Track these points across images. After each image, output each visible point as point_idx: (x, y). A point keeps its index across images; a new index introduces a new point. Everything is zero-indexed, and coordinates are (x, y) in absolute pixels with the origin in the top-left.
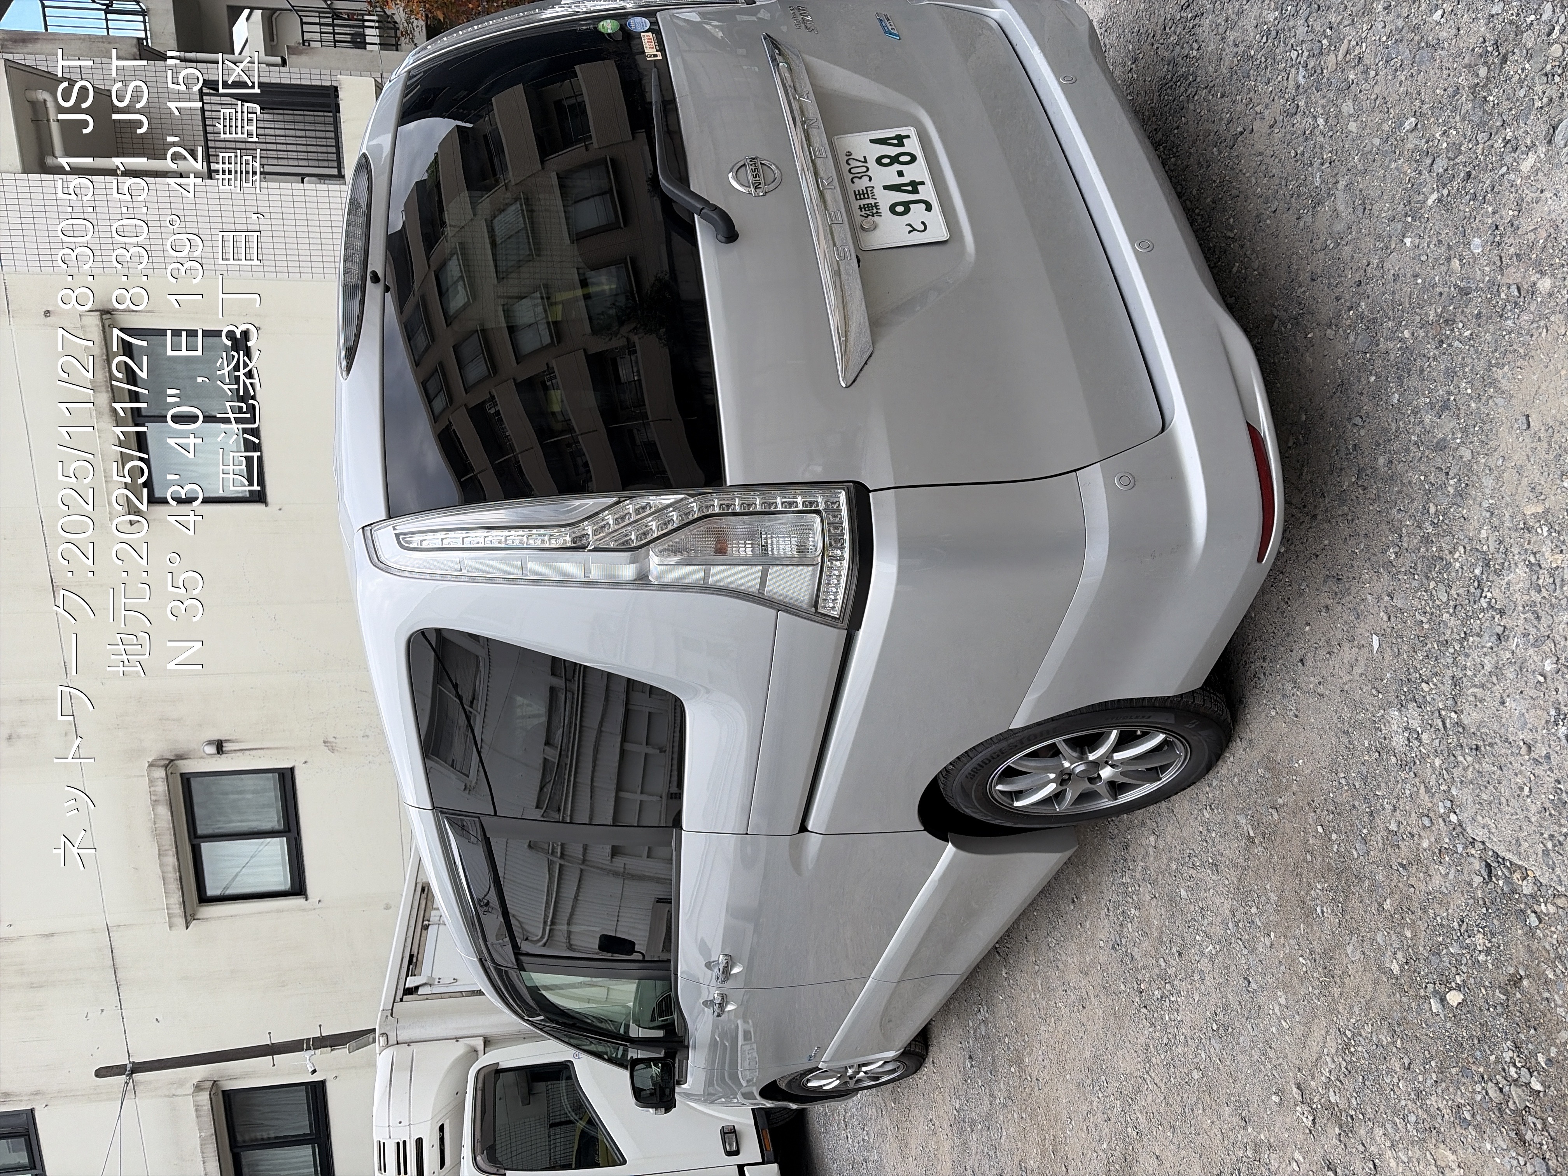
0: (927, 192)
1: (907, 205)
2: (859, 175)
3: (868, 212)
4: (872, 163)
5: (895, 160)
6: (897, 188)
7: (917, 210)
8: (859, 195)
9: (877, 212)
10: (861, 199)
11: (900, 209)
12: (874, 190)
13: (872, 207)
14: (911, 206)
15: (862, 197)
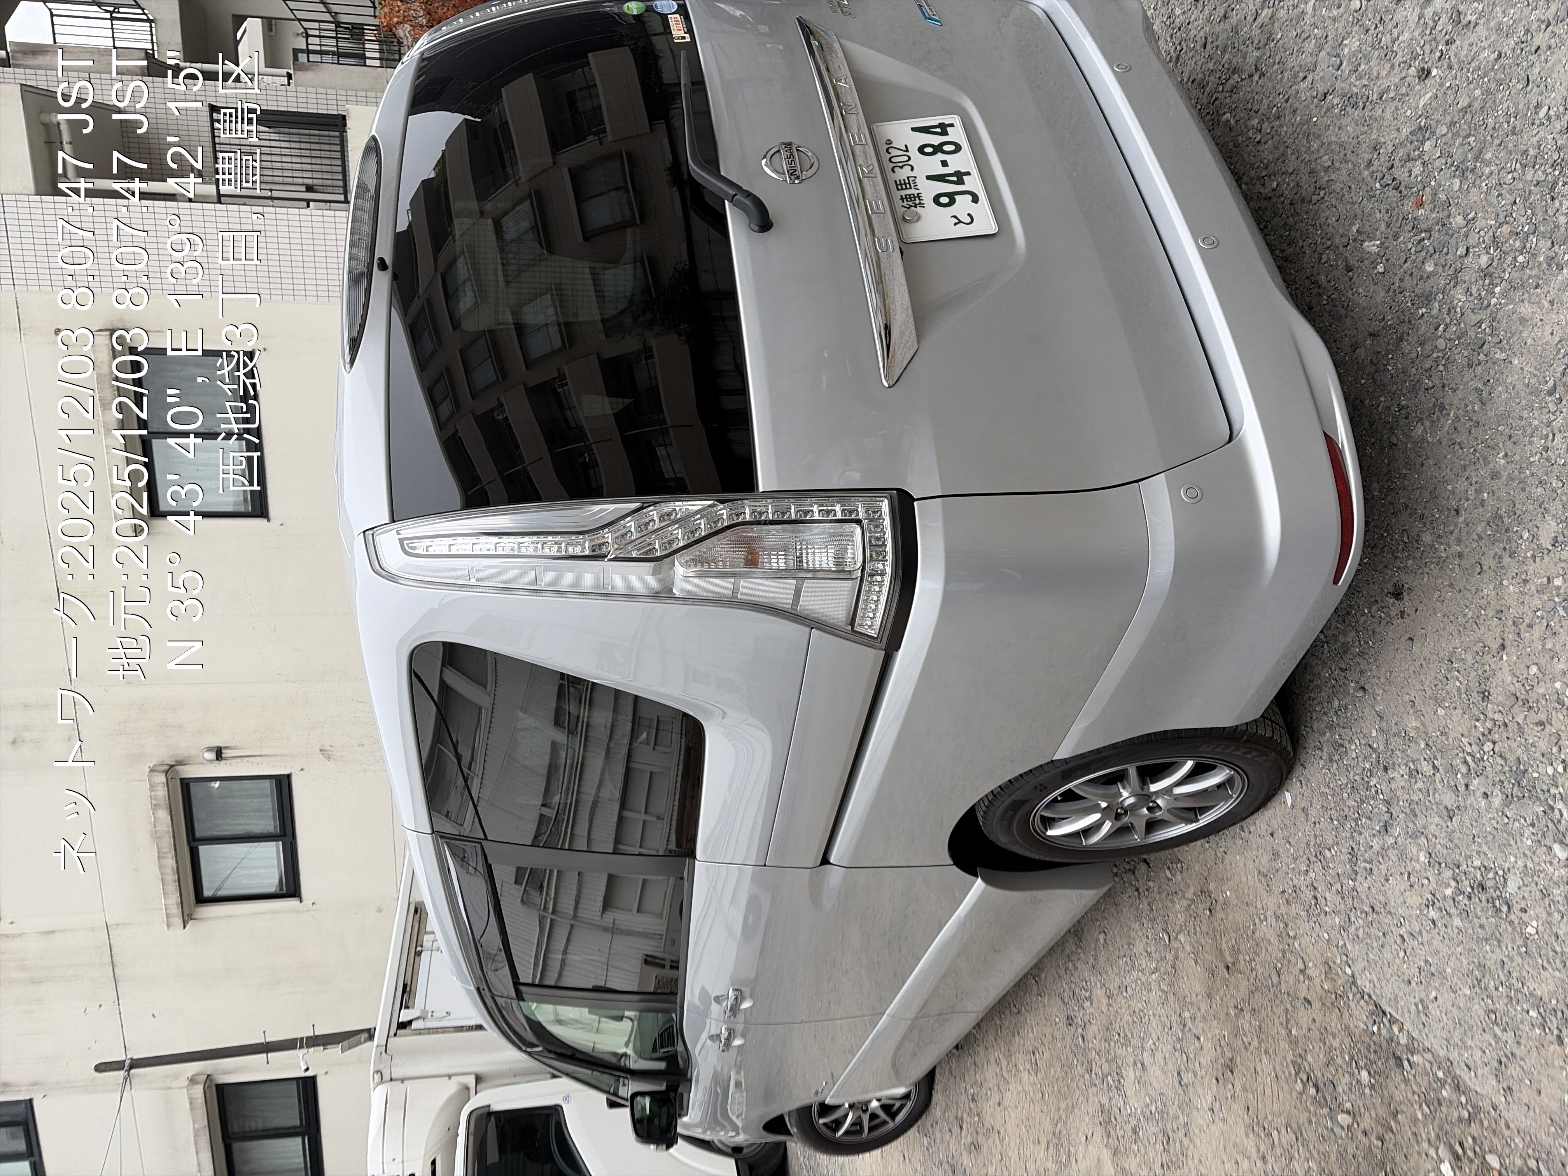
0: (973, 183)
1: (951, 196)
2: (901, 165)
3: (910, 203)
4: (914, 152)
5: (938, 149)
6: (940, 178)
7: (963, 201)
8: (900, 185)
9: (920, 203)
10: (902, 189)
11: (944, 200)
12: (917, 180)
13: (914, 197)
14: (956, 197)
15: (904, 187)
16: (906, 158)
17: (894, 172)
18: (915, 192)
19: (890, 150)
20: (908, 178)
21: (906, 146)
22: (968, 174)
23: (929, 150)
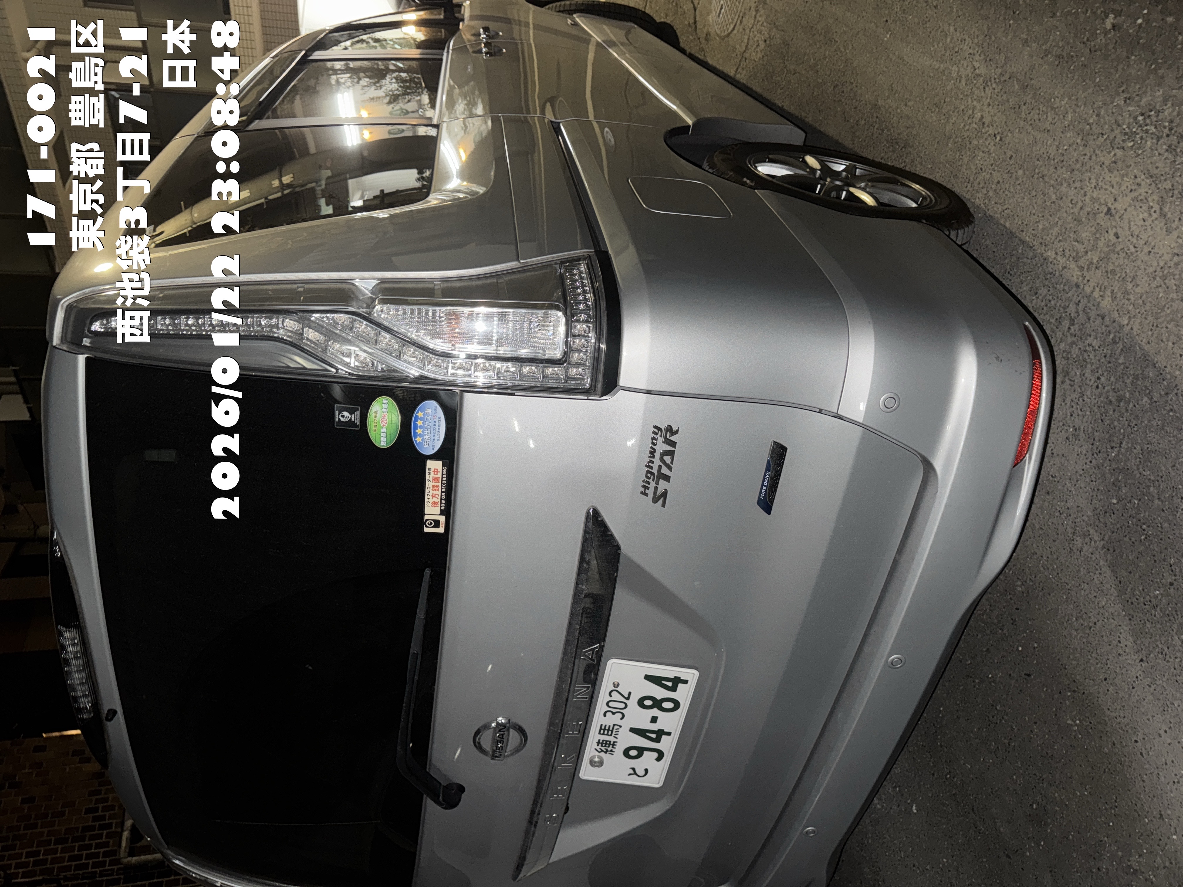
0: (668, 745)
1: (641, 751)
2: (614, 710)
3: (603, 748)
4: (633, 703)
5: (657, 704)
6: (641, 733)
7: (649, 757)
8: (604, 730)
9: (611, 751)
10: (603, 734)
11: (633, 753)
12: (621, 729)
13: (610, 744)
14: (645, 753)
15: (606, 732)
16: (623, 706)
17: (605, 715)
18: (611, 739)
19: (613, 693)
20: (614, 725)
21: (630, 693)
22: (669, 734)
23: (648, 703)
